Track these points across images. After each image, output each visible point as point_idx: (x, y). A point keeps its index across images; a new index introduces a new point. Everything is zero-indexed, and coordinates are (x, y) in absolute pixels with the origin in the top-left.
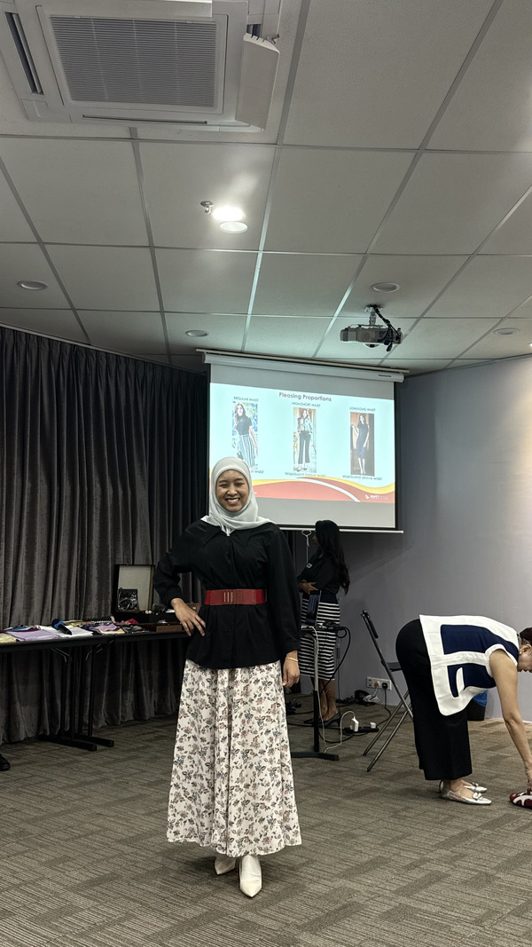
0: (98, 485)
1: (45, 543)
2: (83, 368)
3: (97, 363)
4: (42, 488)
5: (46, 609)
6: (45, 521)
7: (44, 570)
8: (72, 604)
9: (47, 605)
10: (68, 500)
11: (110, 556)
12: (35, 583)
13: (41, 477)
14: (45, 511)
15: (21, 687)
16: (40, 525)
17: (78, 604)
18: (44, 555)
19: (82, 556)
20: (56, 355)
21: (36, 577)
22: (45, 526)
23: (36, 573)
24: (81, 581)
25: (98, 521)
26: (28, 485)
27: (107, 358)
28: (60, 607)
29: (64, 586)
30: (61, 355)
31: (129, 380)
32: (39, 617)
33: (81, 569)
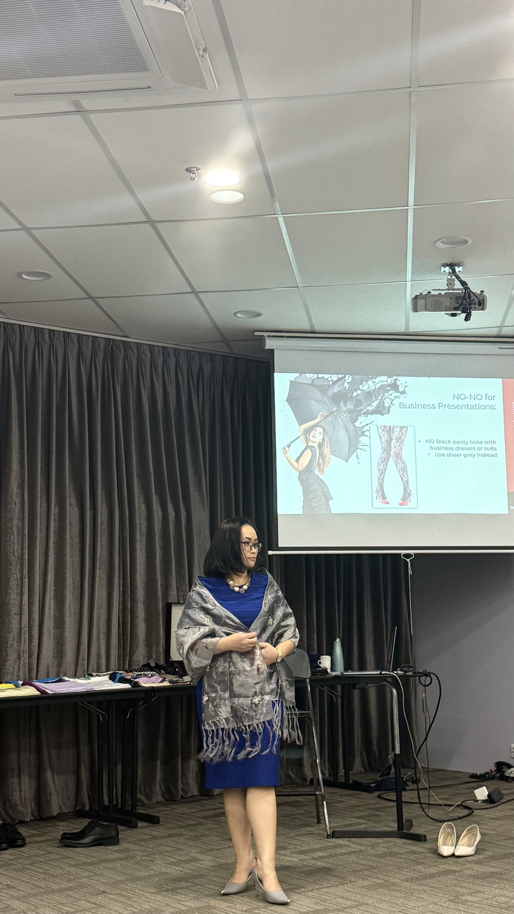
0: (143, 507)
1: (78, 579)
2: (121, 367)
3: (139, 359)
4: (72, 513)
5: (81, 658)
6: (77, 553)
7: (77, 611)
8: (114, 652)
9: (81, 653)
10: (105, 526)
11: (160, 593)
12: (67, 626)
13: (71, 500)
14: (77, 540)
15: (54, 753)
16: (71, 557)
17: (121, 651)
18: (77, 593)
19: (124, 592)
20: (87, 352)
21: (67, 620)
22: (77, 559)
23: (67, 615)
24: (124, 624)
25: (144, 550)
26: (54, 509)
27: (152, 352)
28: (99, 656)
29: (103, 630)
30: (94, 353)
31: (180, 376)
32: (73, 667)
33: (123, 610)
